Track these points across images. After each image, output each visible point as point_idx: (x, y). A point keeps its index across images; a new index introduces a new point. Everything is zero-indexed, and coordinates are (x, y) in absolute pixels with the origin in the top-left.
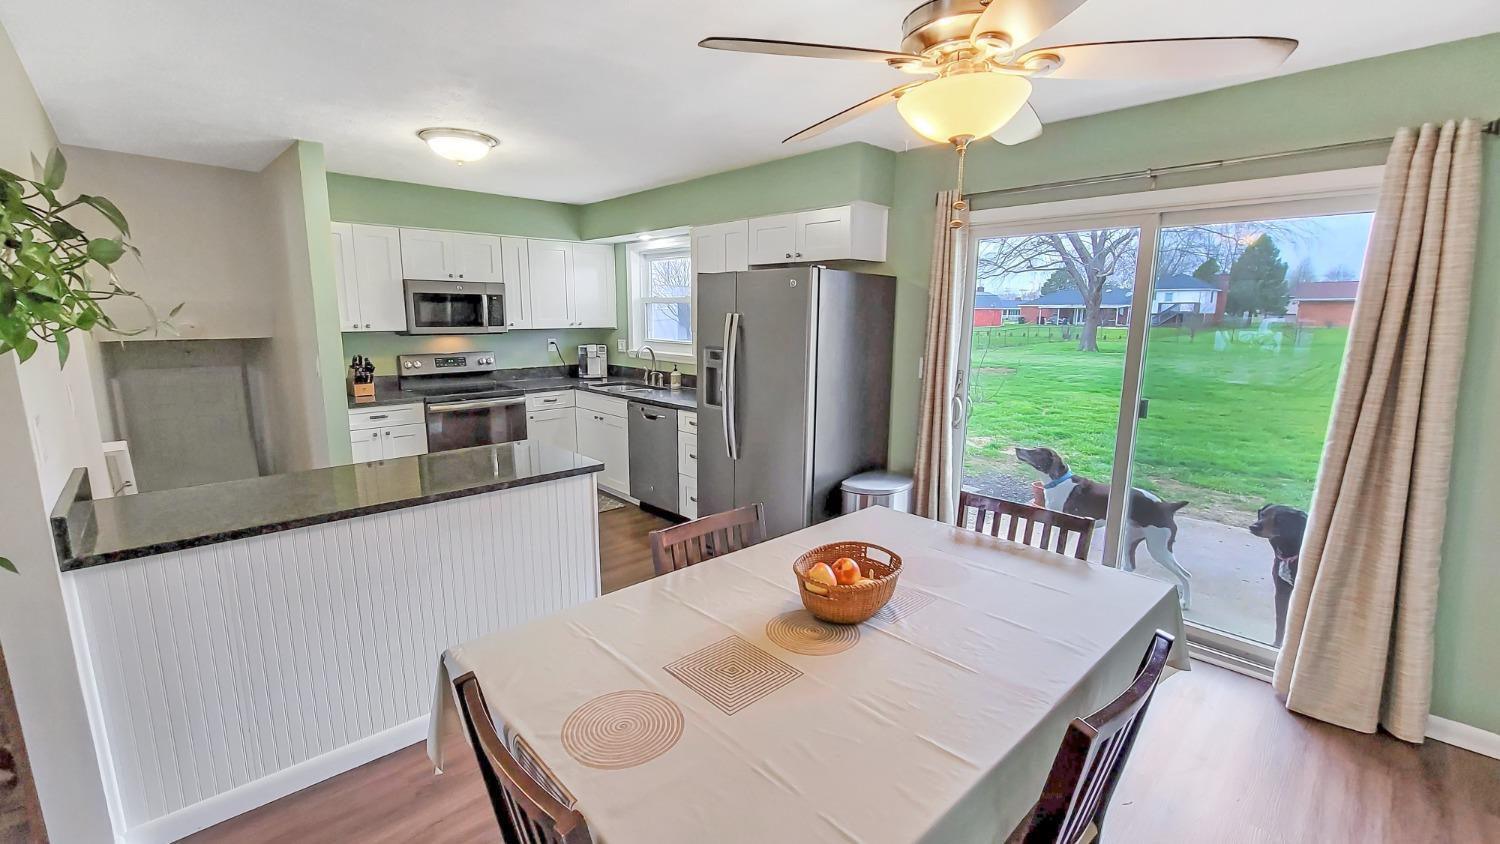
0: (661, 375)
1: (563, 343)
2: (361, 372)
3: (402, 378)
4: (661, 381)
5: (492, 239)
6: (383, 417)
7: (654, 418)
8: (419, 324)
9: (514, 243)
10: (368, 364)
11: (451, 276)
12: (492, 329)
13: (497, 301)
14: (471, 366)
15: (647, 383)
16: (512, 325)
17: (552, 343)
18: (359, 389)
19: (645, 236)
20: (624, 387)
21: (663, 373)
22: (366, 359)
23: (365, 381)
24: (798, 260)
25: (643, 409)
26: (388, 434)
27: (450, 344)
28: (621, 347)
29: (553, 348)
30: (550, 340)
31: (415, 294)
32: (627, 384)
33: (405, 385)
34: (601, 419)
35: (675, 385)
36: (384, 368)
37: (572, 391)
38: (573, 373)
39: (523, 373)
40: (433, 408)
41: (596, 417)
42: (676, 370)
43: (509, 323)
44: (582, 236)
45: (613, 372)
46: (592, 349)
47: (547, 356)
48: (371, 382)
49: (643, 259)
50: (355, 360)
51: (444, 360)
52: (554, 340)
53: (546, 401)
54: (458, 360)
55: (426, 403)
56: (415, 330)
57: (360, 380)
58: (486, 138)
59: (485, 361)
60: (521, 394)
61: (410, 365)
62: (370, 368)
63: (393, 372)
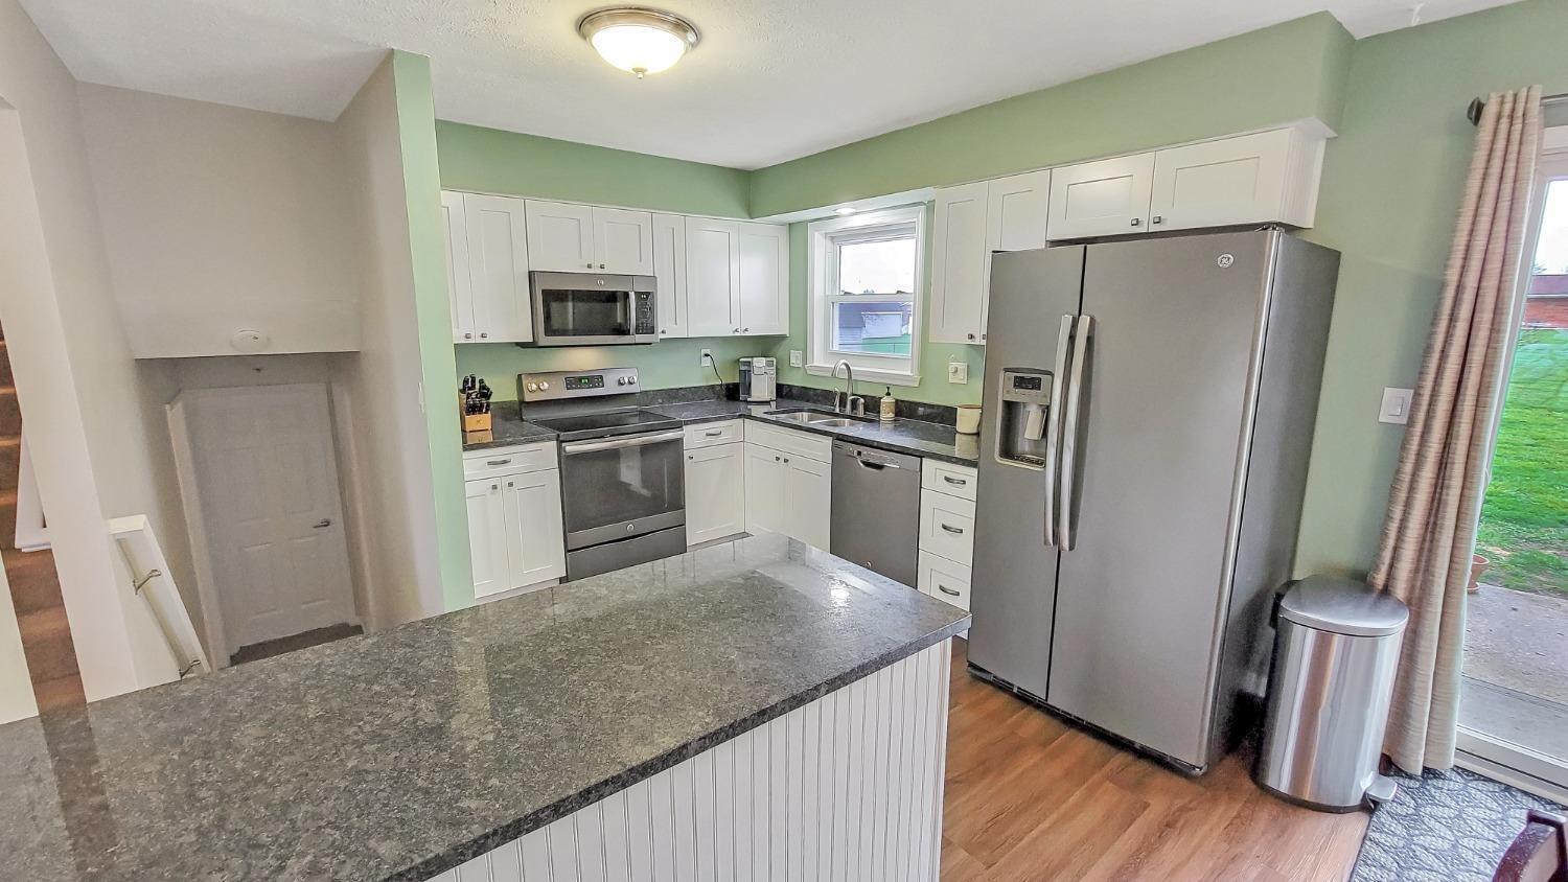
0: (862, 400)
1: (722, 355)
2: (475, 398)
3: (522, 403)
4: (861, 408)
5: (642, 215)
6: (505, 462)
7: (880, 467)
8: (549, 331)
9: (667, 219)
10: (483, 387)
11: (589, 266)
12: (640, 338)
13: (645, 298)
14: (610, 388)
15: (837, 410)
16: (663, 332)
17: (707, 355)
18: (474, 421)
19: (844, 209)
20: (805, 415)
21: (863, 396)
22: (481, 381)
23: (480, 412)
24: (1154, 228)
25: (859, 453)
26: (511, 484)
27: (583, 359)
28: (795, 359)
29: (707, 362)
30: (704, 352)
31: (544, 292)
32: (809, 411)
33: (530, 415)
34: (786, 461)
35: (887, 414)
36: (503, 391)
37: (741, 420)
38: (733, 394)
39: (672, 395)
40: (570, 448)
41: (778, 459)
42: (888, 394)
43: (660, 331)
44: (751, 213)
45: (783, 392)
46: (759, 363)
47: (699, 373)
48: (487, 410)
49: (829, 243)
50: (466, 381)
51: (574, 381)
52: (708, 351)
53: (708, 435)
54: (596, 380)
55: (560, 442)
56: (544, 340)
57: (473, 410)
58: (681, 26)
59: (627, 381)
60: (679, 425)
61: (534, 387)
62: (485, 393)
63: (513, 397)
